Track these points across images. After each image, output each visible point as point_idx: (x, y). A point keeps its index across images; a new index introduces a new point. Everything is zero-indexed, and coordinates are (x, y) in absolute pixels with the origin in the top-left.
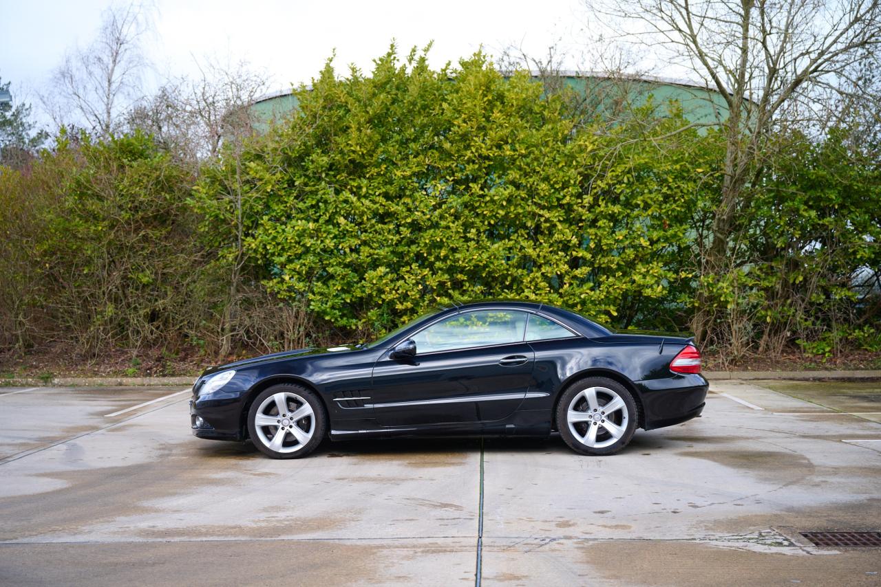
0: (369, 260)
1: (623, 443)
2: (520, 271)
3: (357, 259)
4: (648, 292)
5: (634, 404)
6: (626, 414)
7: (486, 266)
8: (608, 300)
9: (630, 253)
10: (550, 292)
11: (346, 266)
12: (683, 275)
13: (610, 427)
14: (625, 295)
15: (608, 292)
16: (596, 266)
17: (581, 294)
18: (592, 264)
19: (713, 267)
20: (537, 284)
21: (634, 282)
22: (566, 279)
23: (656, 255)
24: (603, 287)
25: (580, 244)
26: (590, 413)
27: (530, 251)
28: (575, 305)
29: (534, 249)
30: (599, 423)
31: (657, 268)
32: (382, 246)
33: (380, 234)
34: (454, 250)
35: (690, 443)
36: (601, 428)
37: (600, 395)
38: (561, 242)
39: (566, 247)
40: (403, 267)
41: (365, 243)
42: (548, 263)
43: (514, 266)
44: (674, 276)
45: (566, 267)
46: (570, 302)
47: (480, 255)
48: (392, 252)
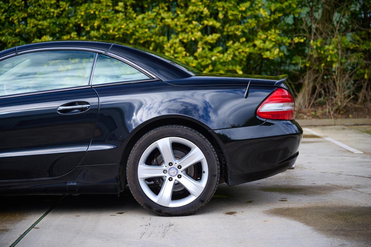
0: (34, 30)
1: (202, 201)
2: (161, 38)
3: (24, 29)
4: (267, 55)
5: (214, 156)
6: (205, 168)
7: (133, 34)
8: (234, 61)
9: (252, 22)
10: (186, 55)
11: (16, 35)
12: (296, 40)
13: (188, 183)
14: (250, 56)
15: (235, 55)
16: (225, 34)
17: (212, 56)
18: (221, 32)
19: (321, 34)
20: (175, 48)
21: (255, 46)
22: (200, 44)
23: (274, 23)
24: (230, 51)
25: (211, 15)
26: (164, 167)
27: (169, 21)
28: (207, 66)
29: (173, 19)
30: (175, 178)
31: (274, 34)
32: (45, 19)
33: (43, 8)
34: (106, 21)
35: (284, 196)
36: (177, 185)
37: (175, 146)
38: (195, 13)
39: (200, 18)
40: (64, 35)
41: (31, 16)
42: (184, 31)
43: (156, 34)
44: (289, 41)
45: (199, 34)
46: (203, 64)
47: (127, 25)
48: (54, 23)
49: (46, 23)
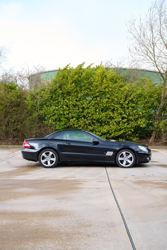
0: (71, 117)
2: (109, 120)
3: (68, 116)
4: (141, 126)
7: (101, 119)
8: (131, 128)
9: (137, 116)
10: (117, 125)
11: (65, 118)
12: (150, 122)
14: (136, 126)
15: (131, 126)
16: (128, 119)
17: (125, 126)
18: (127, 119)
19: (158, 120)
20: (113, 123)
21: (138, 123)
22: (121, 122)
23: (144, 116)
24: (130, 124)
25: (125, 113)
27: (112, 115)
28: (123, 129)
29: (113, 114)
31: (144, 120)
32: (74, 114)
33: (74, 110)
34: (93, 114)
38: (120, 113)
39: (121, 114)
40: (80, 118)
41: (70, 112)
42: (116, 118)
44: (148, 122)
45: (121, 119)
46: (122, 128)
47: (99, 116)
48: (77, 115)
49: (75, 115)
